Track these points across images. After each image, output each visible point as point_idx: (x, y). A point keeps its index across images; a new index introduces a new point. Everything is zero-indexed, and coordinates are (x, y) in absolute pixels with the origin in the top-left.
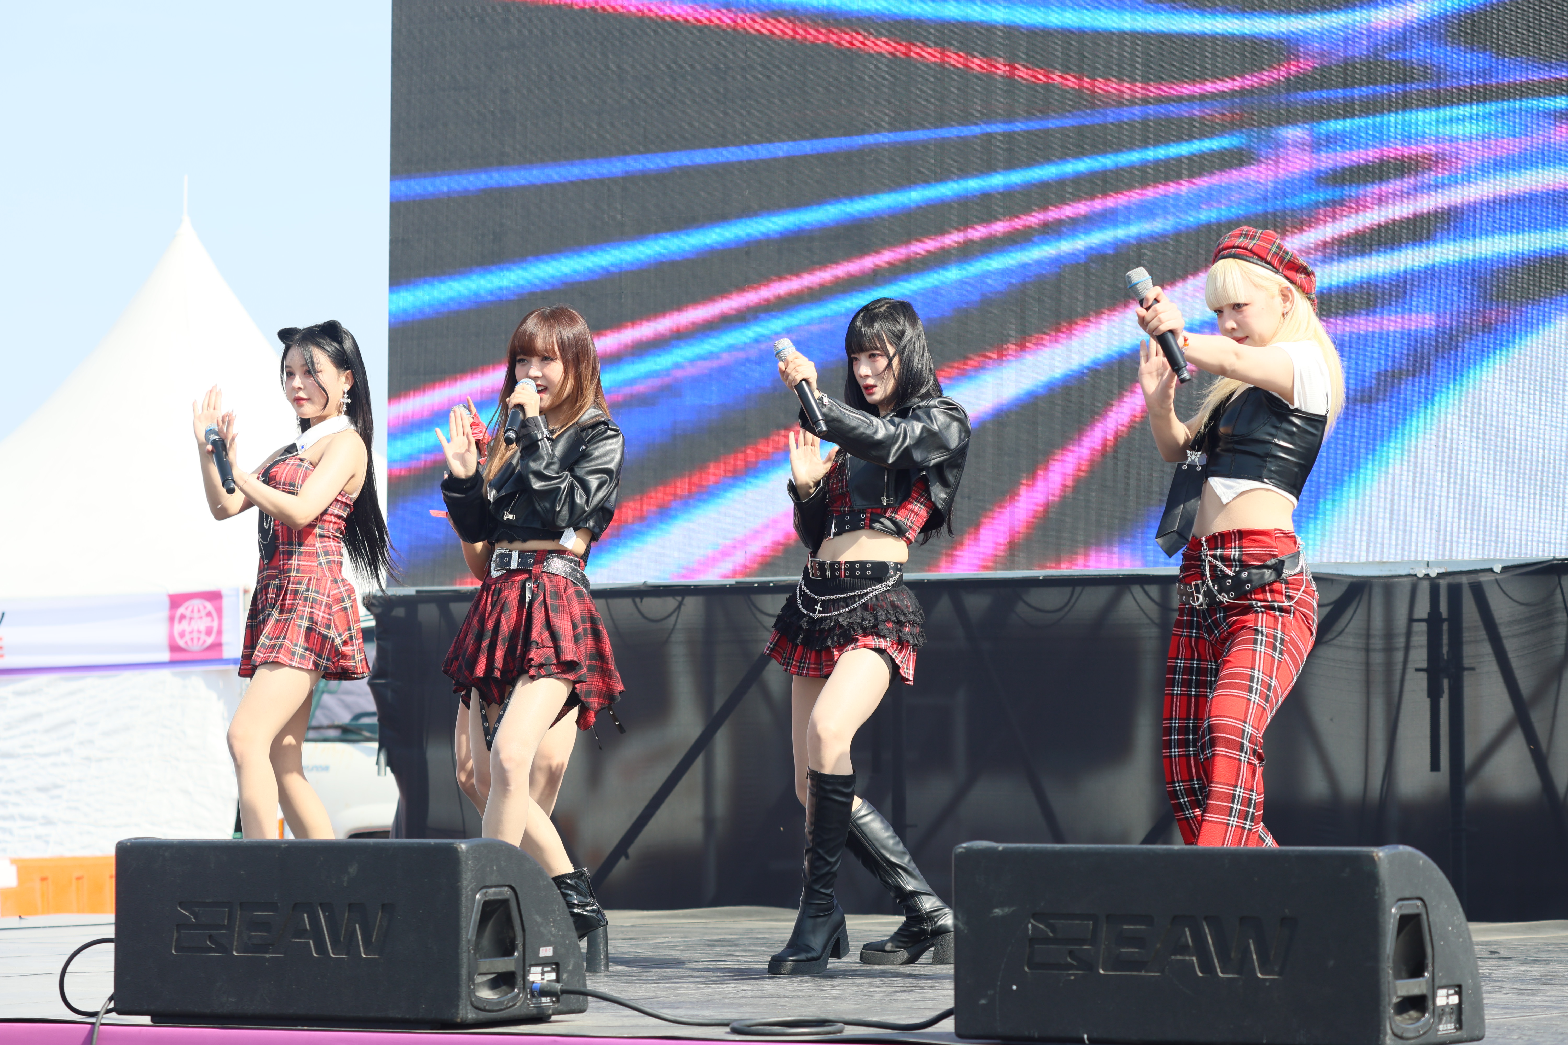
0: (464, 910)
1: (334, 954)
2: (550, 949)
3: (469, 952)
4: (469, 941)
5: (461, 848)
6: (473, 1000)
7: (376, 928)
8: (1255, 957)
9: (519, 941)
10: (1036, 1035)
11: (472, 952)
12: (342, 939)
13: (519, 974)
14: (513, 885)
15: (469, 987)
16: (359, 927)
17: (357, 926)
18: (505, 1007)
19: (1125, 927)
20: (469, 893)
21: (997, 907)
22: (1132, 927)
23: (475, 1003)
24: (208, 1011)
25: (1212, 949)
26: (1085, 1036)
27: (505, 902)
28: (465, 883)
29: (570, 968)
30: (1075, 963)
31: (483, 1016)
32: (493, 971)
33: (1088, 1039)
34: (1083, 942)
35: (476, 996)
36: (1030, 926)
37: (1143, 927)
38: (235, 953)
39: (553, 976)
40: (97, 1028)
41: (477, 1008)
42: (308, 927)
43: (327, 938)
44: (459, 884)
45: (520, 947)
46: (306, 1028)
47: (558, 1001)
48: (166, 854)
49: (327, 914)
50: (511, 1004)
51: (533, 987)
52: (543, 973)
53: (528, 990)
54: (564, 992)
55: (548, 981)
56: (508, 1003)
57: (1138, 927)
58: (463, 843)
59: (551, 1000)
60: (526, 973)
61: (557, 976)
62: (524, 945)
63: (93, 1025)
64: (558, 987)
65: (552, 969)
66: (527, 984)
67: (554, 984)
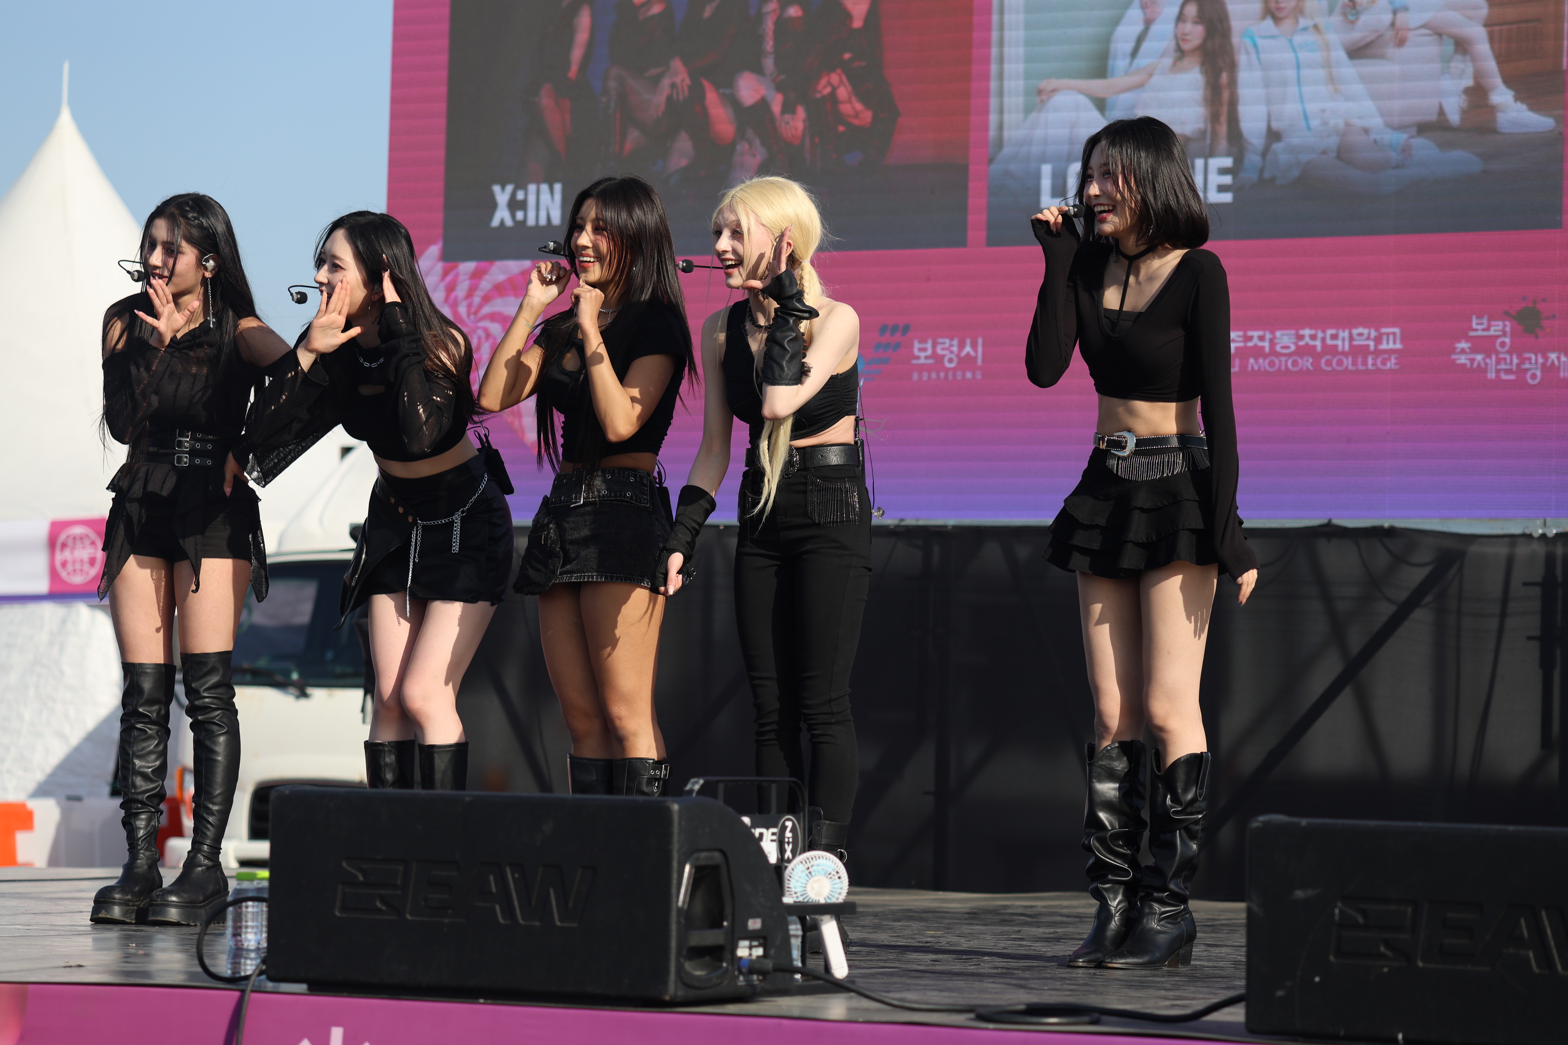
0: (675, 876)
1: (523, 919)
2: (758, 922)
3: (679, 925)
4: (680, 910)
5: (673, 807)
6: (683, 975)
7: (574, 892)
9: (728, 911)
11: (683, 921)
12: (533, 904)
13: (728, 947)
14: (725, 849)
15: (680, 961)
16: (555, 892)
17: (552, 891)
18: (712, 984)
19: (1450, 915)
20: (682, 857)
21: (1298, 889)
22: (1457, 915)
23: (685, 980)
24: (377, 981)
25: (1552, 943)
26: (1400, 1036)
27: (715, 868)
28: (675, 847)
29: (778, 943)
30: (1389, 954)
31: (692, 994)
32: (699, 943)
33: (1403, 1039)
34: (1401, 929)
35: (686, 972)
36: (1337, 911)
37: (1471, 916)
38: (408, 917)
39: (759, 952)
40: (247, 997)
41: (686, 985)
42: (494, 890)
43: (516, 903)
44: (670, 845)
45: (730, 917)
46: (489, 1001)
47: (765, 979)
48: (331, 805)
49: (517, 876)
50: (719, 981)
51: (742, 963)
52: (751, 947)
53: (736, 967)
54: (777, 969)
55: (758, 957)
56: (717, 979)
57: (1464, 916)
58: (677, 802)
59: (758, 977)
60: (735, 947)
61: (765, 951)
62: (733, 915)
63: (243, 992)
64: (769, 964)
65: (760, 943)
66: (735, 960)
67: (764, 960)
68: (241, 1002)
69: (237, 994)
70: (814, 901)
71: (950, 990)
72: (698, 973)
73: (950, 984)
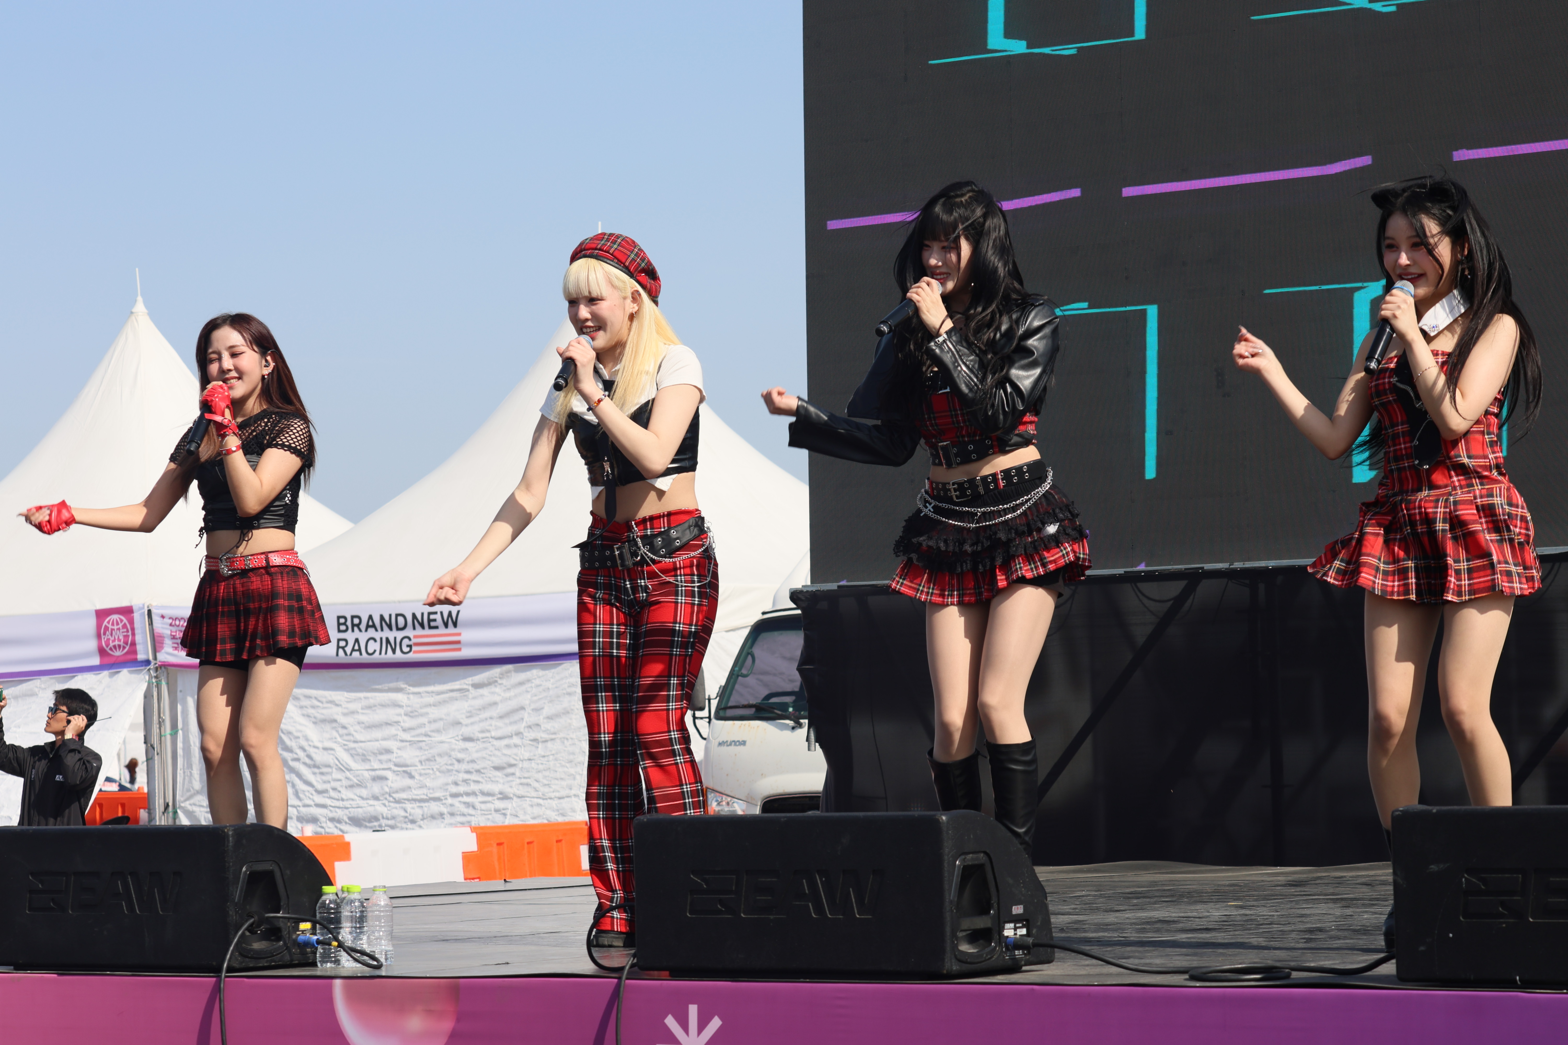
0: (946, 874)
1: (830, 914)
2: (1021, 908)
3: (952, 911)
4: (951, 902)
5: (942, 819)
6: (956, 953)
7: (869, 892)
9: (994, 901)
10: (1470, 978)
11: (955, 911)
12: (838, 902)
13: (996, 929)
14: (988, 851)
15: (953, 942)
17: (851, 891)
18: (983, 959)
19: (1551, 879)
20: (951, 859)
21: (1432, 864)
22: (1557, 880)
23: (958, 957)
24: (721, 966)
26: (1516, 978)
27: (981, 867)
28: (947, 850)
29: (1039, 923)
30: (1506, 912)
31: (966, 967)
32: (973, 927)
33: (1520, 980)
34: (1513, 893)
35: (959, 951)
36: (1463, 880)
38: (742, 915)
39: (1024, 931)
40: (623, 981)
41: (960, 961)
42: (807, 892)
43: (825, 902)
44: (941, 851)
45: (995, 905)
47: (1029, 953)
48: (680, 829)
49: (824, 880)
50: (989, 956)
51: (1008, 941)
52: (1015, 929)
53: (1004, 944)
54: (1035, 945)
55: (1020, 935)
56: (987, 955)
57: (1563, 879)
58: (944, 815)
59: (1023, 952)
60: (1001, 929)
61: (1027, 931)
62: (998, 904)
63: (620, 978)
64: (1031, 941)
65: (1023, 924)
66: (1002, 939)
67: (1026, 938)
68: (618, 986)
69: (616, 980)
72: (971, 951)
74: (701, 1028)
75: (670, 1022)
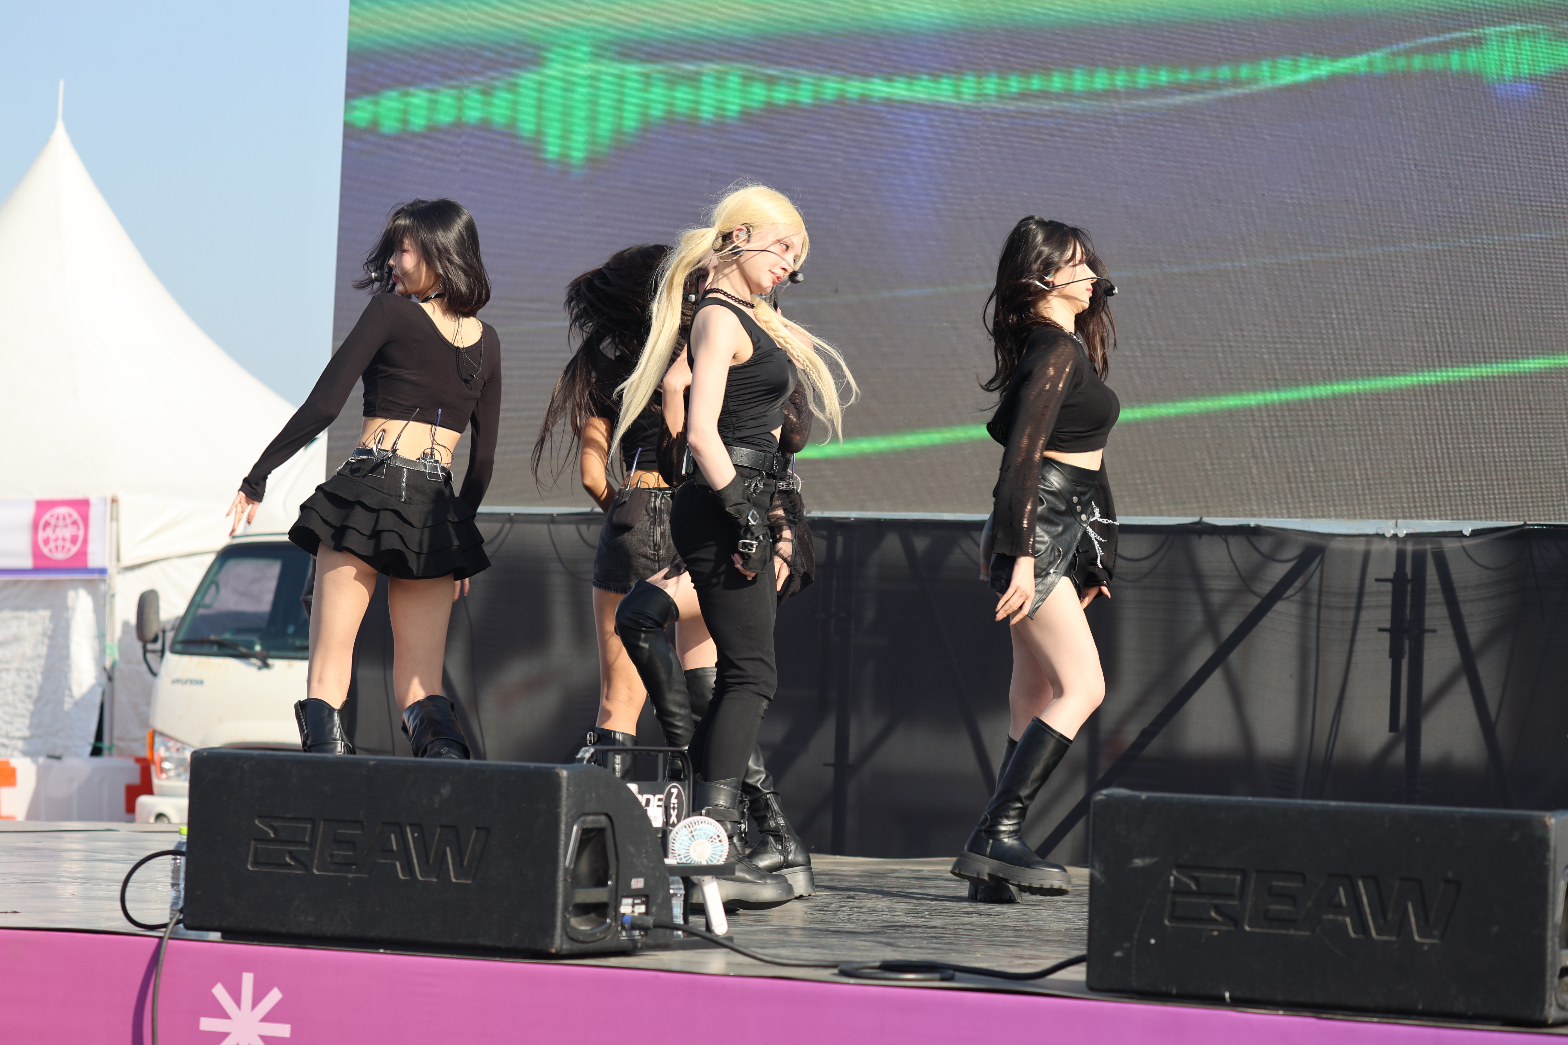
0: (563, 837)
1: (422, 876)
2: (641, 882)
3: (566, 880)
4: (566, 870)
5: (562, 773)
6: (568, 930)
7: (469, 851)
8: (1413, 920)
9: (612, 871)
10: (1174, 991)
11: (570, 880)
12: (431, 861)
13: (612, 904)
14: (610, 814)
15: (566, 916)
16: (451, 851)
17: (448, 849)
18: (596, 939)
19: (1275, 883)
20: (570, 820)
21: (1137, 857)
22: (1281, 884)
23: (570, 934)
24: (284, 930)
25: (1367, 910)
26: (1227, 995)
27: (601, 831)
28: (564, 810)
29: (659, 901)
30: (1219, 918)
31: (577, 947)
32: (585, 900)
33: (1230, 997)
34: (1230, 896)
35: (570, 926)
36: (1172, 878)
37: (1294, 885)
38: (315, 872)
39: (642, 909)
40: (164, 943)
41: (572, 939)
42: (395, 848)
43: (415, 860)
44: (559, 810)
45: (614, 877)
46: (388, 952)
47: (646, 934)
48: (246, 766)
49: (416, 835)
50: (603, 936)
51: (625, 918)
52: (633, 905)
53: (619, 923)
54: (657, 926)
55: (640, 914)
56: (601, 934)
57: (1288, 884)
58: (567, 769)
59: (640, 933)
60: (618, 905)
61: (647, 909)
62: (617, 875)
63: (160, 938)
64: (650, 921)
65: (642, 901)
66: (619, 916)
67: (645, 917)
68: (159, 947)
69: (157, 940)
70: (696, 863)
71: (823, 947)
72: (583, 928)
73: (823, 941)
74: (255, 1003)
75: (220, 992)
